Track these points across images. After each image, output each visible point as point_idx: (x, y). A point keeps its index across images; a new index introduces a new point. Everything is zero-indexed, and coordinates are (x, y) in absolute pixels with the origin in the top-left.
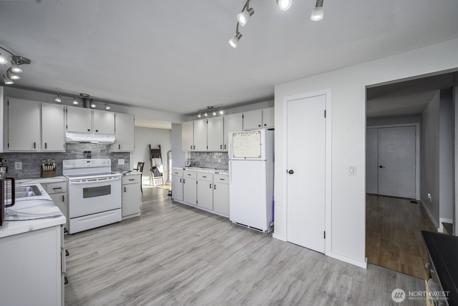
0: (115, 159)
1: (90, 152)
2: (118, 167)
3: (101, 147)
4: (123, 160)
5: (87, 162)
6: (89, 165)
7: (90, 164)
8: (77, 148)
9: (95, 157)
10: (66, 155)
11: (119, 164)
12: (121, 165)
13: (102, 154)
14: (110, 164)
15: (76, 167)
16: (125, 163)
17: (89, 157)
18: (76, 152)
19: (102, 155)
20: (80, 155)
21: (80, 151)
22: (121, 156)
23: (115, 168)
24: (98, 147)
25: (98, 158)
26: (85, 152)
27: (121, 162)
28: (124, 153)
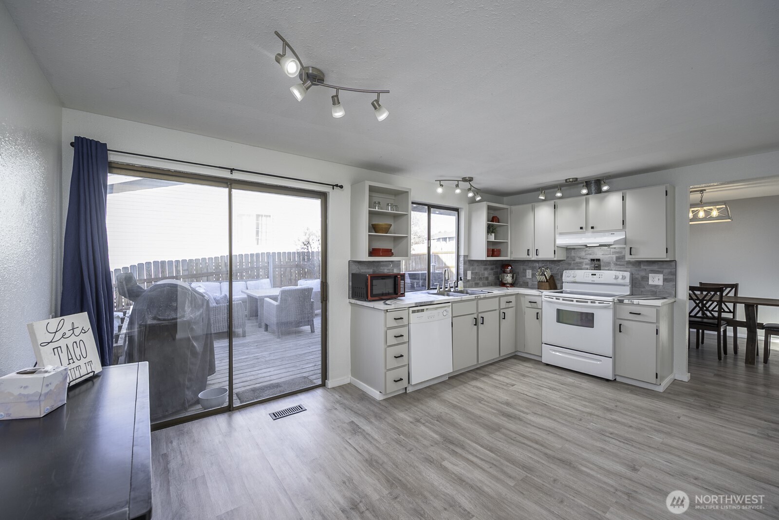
0: (643, 274)
1: (599, 260)
2: (647, 288)
3: (617, 253)
4: (661, 276)
5: (592, 275)
6: (593, 279)
7: (596, 279)
8: (583, 254)
9: (607, 268)
10: (569, 264)
11: (650, 282)
12: (656, 286)
13: (619, 263)
14: (628, 280)
15: (577, 281)
16: (665, 283)
17: (598, 268)
18: (582, 260)
19: (619, 265)
20: (586, 264)
21: (587, 259)
22: (655, 267)
23: (643, 289)
24: (613, 252)
25: (612, 270)
26: (593, 260)
27: (656, 280)
28: (661, 263)
